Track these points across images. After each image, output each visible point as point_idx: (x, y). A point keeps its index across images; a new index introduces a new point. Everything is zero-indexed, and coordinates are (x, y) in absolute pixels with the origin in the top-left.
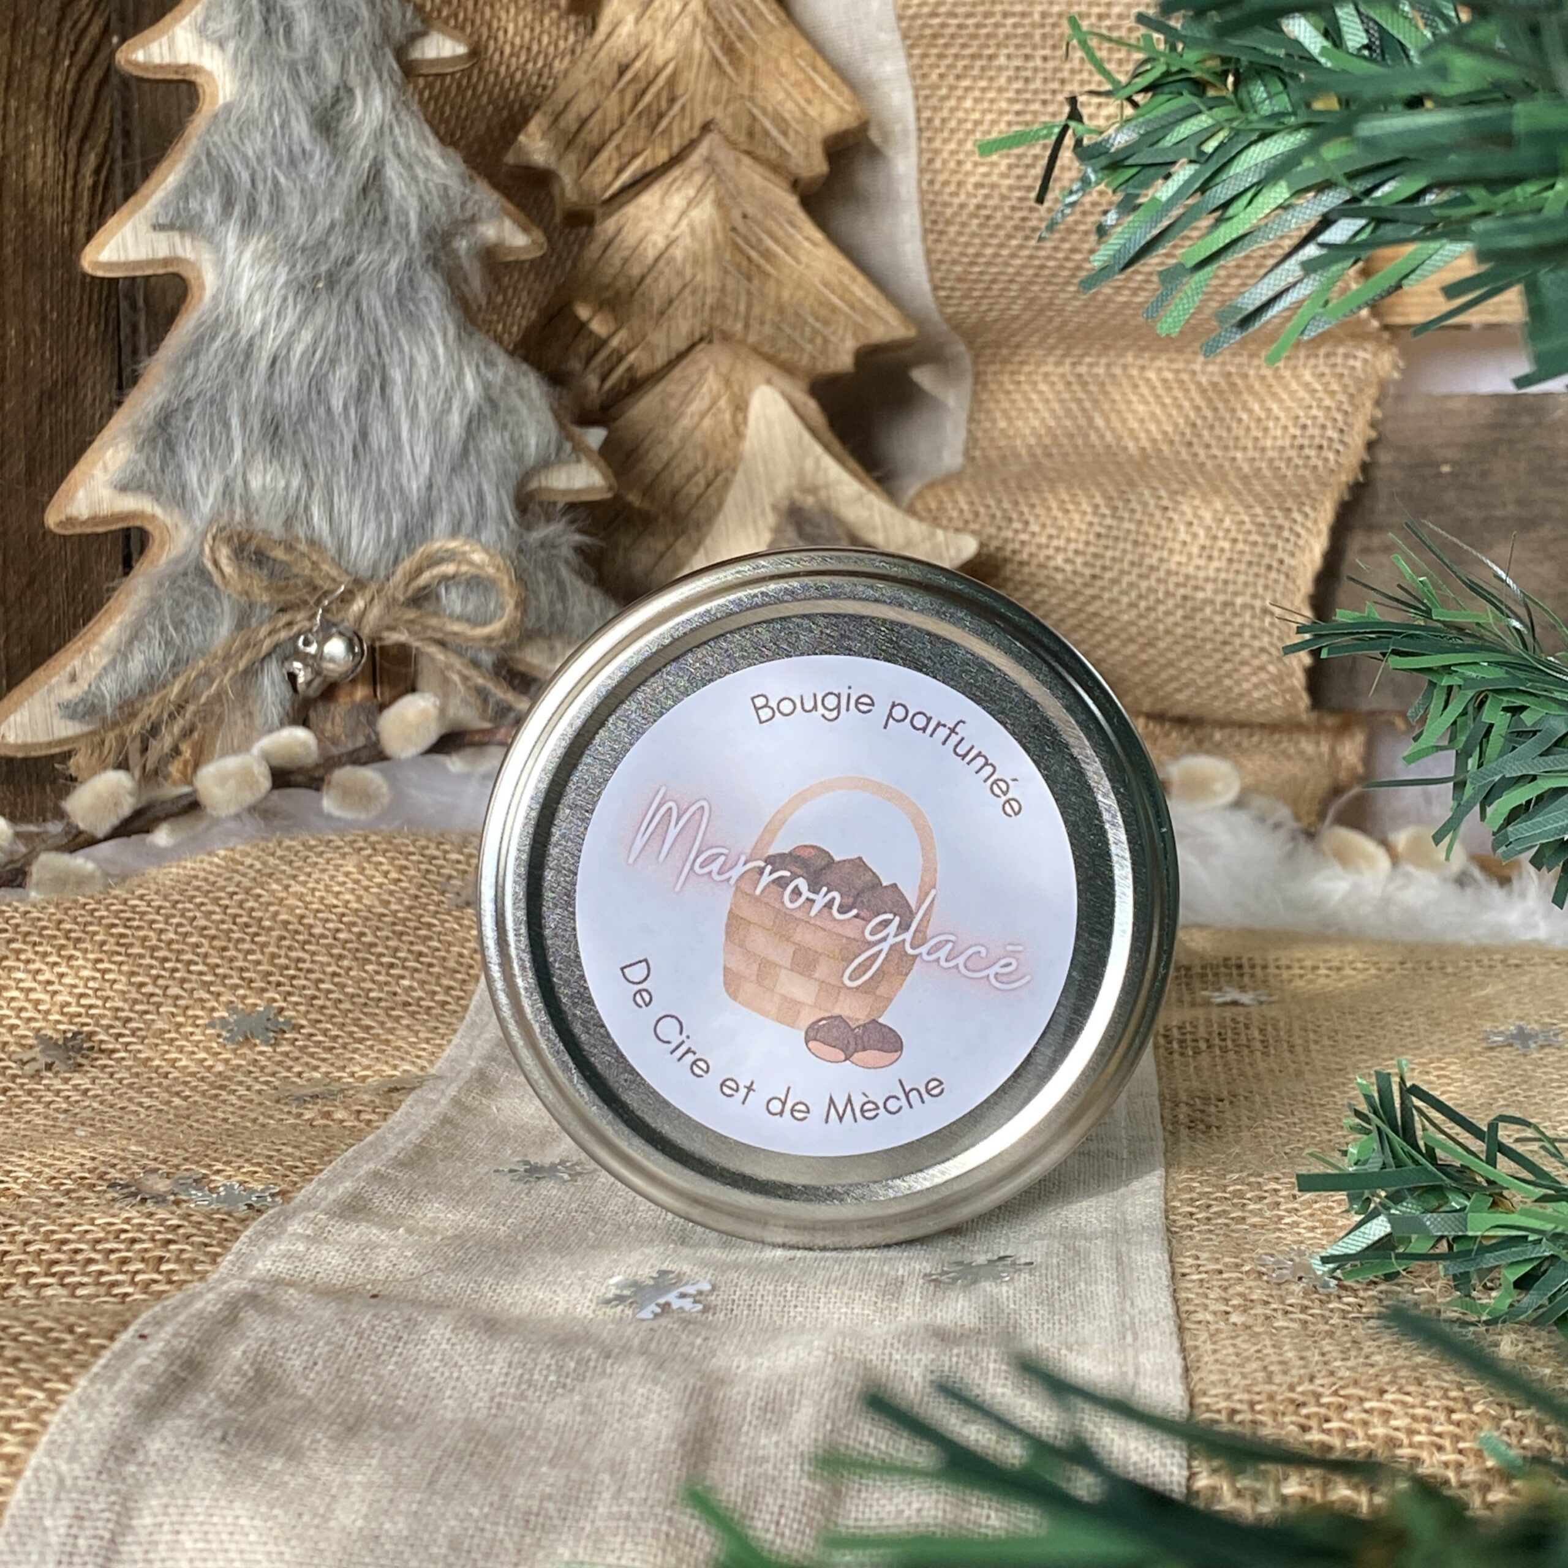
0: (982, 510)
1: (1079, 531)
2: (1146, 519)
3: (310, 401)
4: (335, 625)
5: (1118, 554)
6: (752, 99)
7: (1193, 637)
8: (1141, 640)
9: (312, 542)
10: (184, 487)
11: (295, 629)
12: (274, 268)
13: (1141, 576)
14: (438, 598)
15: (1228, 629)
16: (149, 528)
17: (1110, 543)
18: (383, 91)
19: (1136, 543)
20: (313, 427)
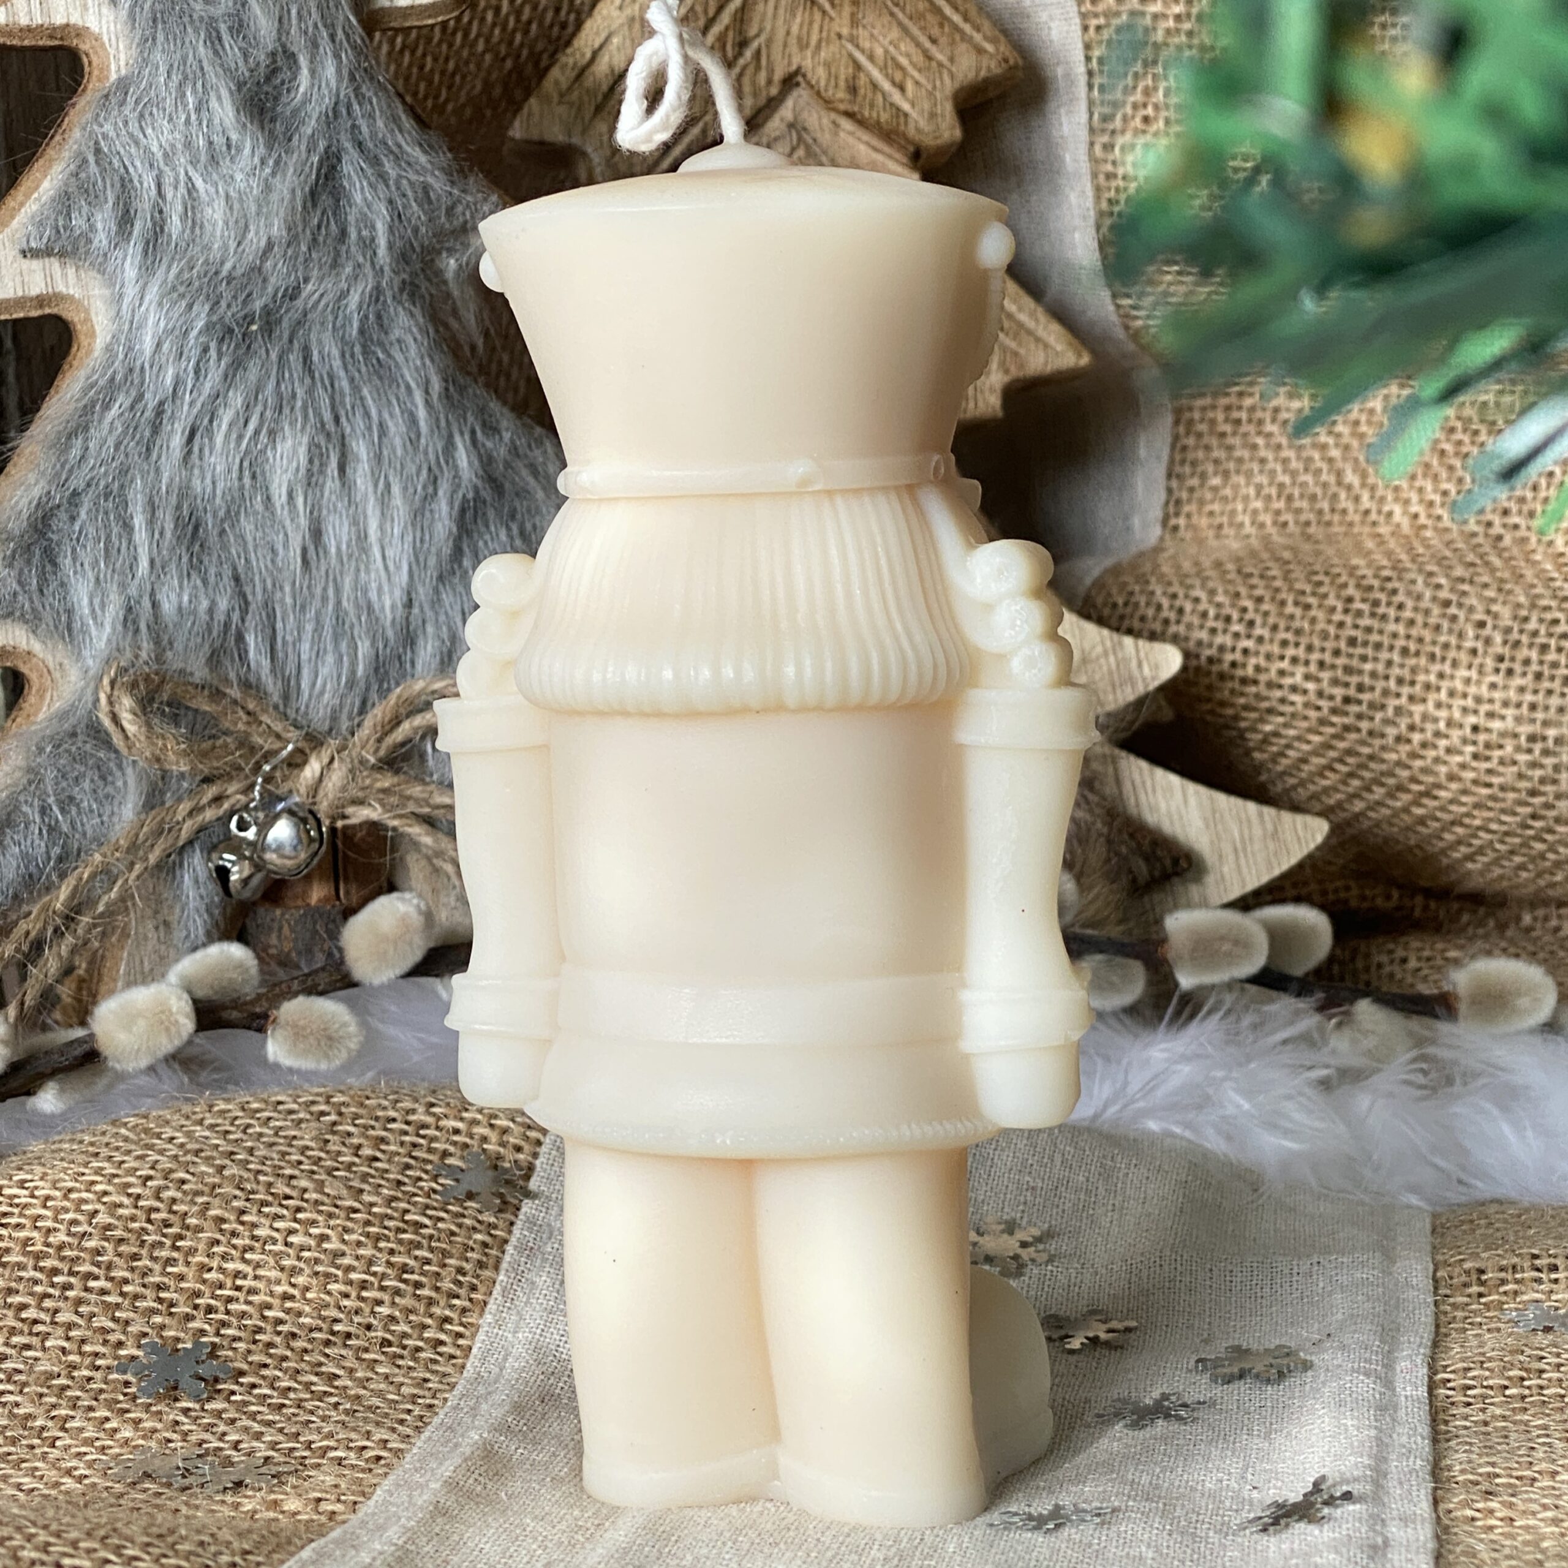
0: (1188, 607)
1: (1325, 635)
2: (1420, 619)
3: (242, 488)
4: (281, 799)
5: (1380, 668)
6: (853, 40)
7: (1489, 785)
8: (1415, 787)
9: (246, 685)
10: (70, 612)
11: (226, 806)
12: (190, 306)
13: (1411, 698)
14: (422, 756)
15: (1538, 773)
16: (24, 669)
17: (1369, 651)
18: (337, 56)
19: (1405, 651)
20: (247, 526)
